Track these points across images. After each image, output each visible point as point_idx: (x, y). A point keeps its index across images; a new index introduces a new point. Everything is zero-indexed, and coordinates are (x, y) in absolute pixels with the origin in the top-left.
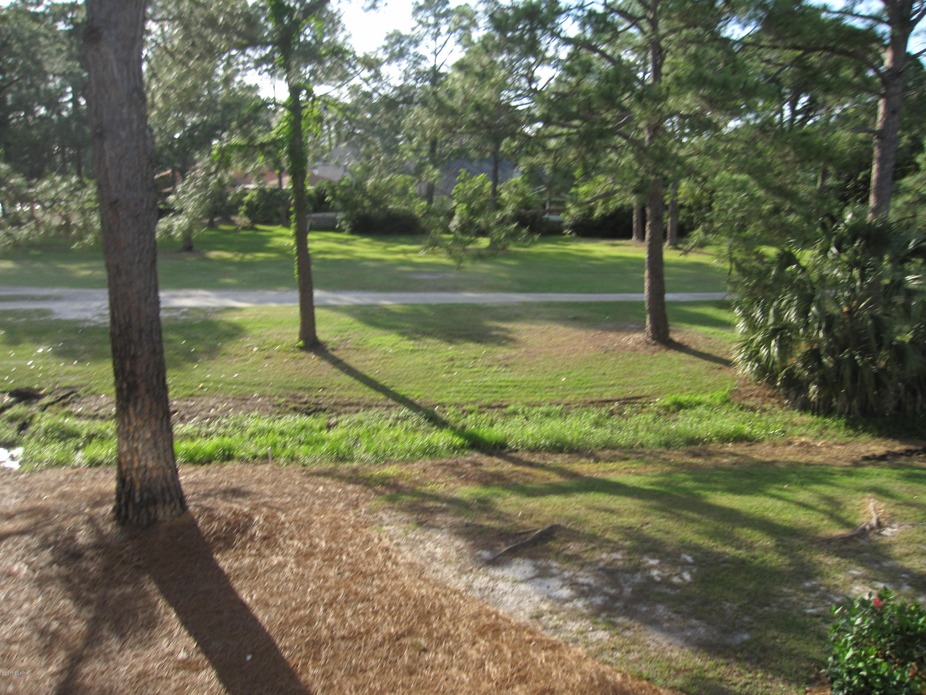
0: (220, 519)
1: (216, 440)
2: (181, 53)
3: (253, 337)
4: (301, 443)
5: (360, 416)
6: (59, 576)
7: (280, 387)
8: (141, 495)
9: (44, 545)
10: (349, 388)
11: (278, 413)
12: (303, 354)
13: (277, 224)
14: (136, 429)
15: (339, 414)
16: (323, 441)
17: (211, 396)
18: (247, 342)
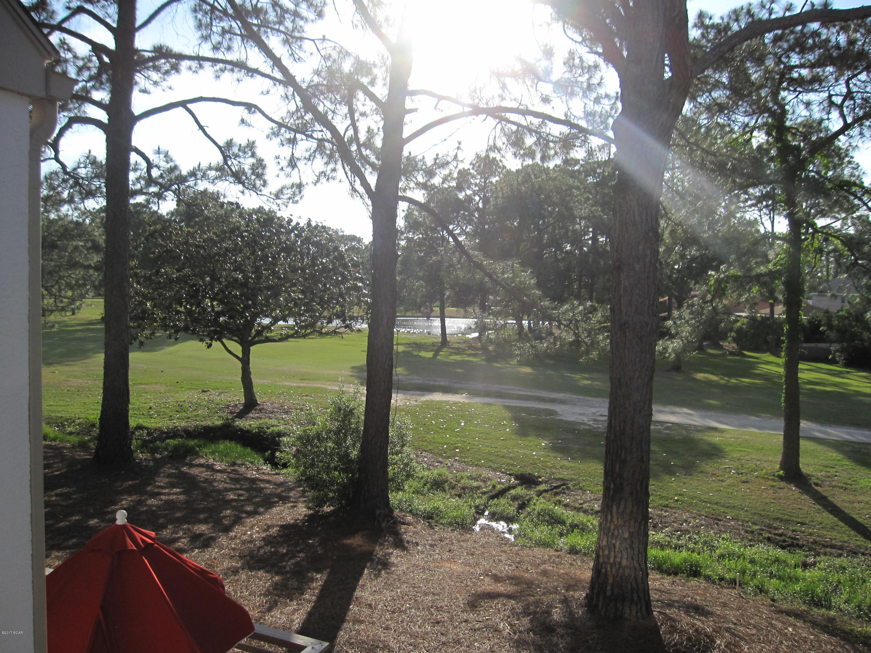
0: (682, 632)
1: (684, 554)
2: (691, 195)
3: (732, 459)
4: (772, 576)
5: (843, 561)
6: (534, 643)
7: (755, 514)
8: (612, 590)
9: (526, 613)
10: (832, 528)
11: (750, 540)
12: (783, 484)
13: (764, 351)
14: (616, 527)
15: (818, 554)
16: (797, 580)
17: (684, 510)
18: (725, 463)
